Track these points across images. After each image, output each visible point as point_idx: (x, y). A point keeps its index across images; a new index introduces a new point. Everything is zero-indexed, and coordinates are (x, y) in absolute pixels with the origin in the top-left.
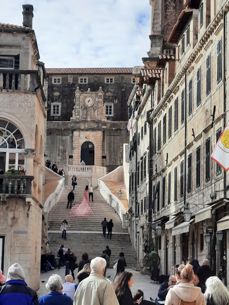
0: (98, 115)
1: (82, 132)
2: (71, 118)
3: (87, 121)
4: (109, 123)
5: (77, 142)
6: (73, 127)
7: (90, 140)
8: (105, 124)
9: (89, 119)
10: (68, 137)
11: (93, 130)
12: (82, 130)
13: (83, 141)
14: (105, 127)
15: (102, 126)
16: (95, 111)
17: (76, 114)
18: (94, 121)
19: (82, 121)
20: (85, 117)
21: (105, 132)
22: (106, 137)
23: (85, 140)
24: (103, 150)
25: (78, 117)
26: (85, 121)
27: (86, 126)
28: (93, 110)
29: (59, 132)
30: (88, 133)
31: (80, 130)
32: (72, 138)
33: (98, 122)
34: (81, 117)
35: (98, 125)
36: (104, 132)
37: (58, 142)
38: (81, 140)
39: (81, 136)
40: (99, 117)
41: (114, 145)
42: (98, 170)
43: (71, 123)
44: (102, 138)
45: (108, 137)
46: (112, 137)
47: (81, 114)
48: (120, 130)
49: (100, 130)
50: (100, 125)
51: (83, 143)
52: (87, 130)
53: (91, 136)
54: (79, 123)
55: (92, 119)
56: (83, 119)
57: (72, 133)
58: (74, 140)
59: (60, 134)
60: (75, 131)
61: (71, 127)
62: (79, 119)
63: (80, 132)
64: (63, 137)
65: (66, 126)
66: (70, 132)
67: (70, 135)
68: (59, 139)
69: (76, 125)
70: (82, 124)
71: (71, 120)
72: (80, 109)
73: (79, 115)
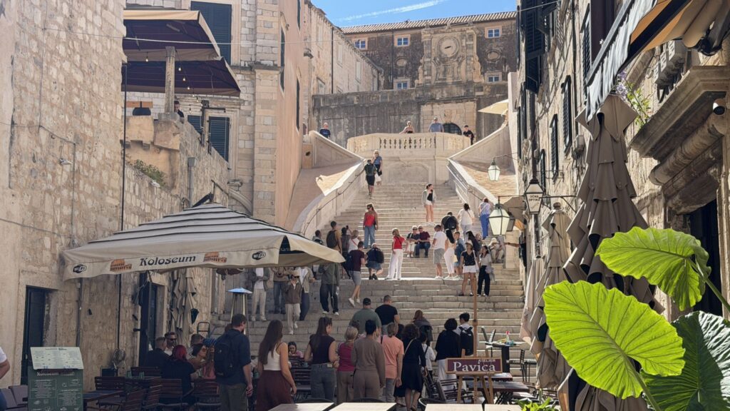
0: (466, 71)
1: (436, 106)
2: (416, 81)
3: (446, 85)
4: (489, 86)
6: (419, 98)
8: (482, 88)
9: (450, 81)
11: (457, 100)
12: (438, 101)
14: (482, 94)
15: (475, 91)
17: (426, 73)
18: (459, 84)
19: (437, 84)
21: (482, 103)
25: (429, 78)
26: (443, 85)
27: (445, 94)
28: (456, 64)
29: (395, 109)
30: (448, 106)
31: (432, 101)
32: (418, 118)
33: (468, 85)
34: (434, 79)
35: (468, 91)
40: (469, 75)
43: (415, 91)
44: (475, 114)
47: (434, 72)
49: (471, 99)
50: (471, 91)
52: (446, 101)
53: (454, 111)
54: (432, 87)
55: (455, 81)
56: (439, 82)
57: (419, 109)
58: (421, 121)
59: (395, 112)
60: (424, 104)
61: (416, 98)
62: (430, 82)
63: (434, 106)
64: (402, 118)
65: (406, 97)
66: (414, 108)
67: (415, 113)
68: (395, 123)
69: (426, 94)
70: (437, 90)
71: (416, 85)
72: (433, 63)
73: (430, 76)
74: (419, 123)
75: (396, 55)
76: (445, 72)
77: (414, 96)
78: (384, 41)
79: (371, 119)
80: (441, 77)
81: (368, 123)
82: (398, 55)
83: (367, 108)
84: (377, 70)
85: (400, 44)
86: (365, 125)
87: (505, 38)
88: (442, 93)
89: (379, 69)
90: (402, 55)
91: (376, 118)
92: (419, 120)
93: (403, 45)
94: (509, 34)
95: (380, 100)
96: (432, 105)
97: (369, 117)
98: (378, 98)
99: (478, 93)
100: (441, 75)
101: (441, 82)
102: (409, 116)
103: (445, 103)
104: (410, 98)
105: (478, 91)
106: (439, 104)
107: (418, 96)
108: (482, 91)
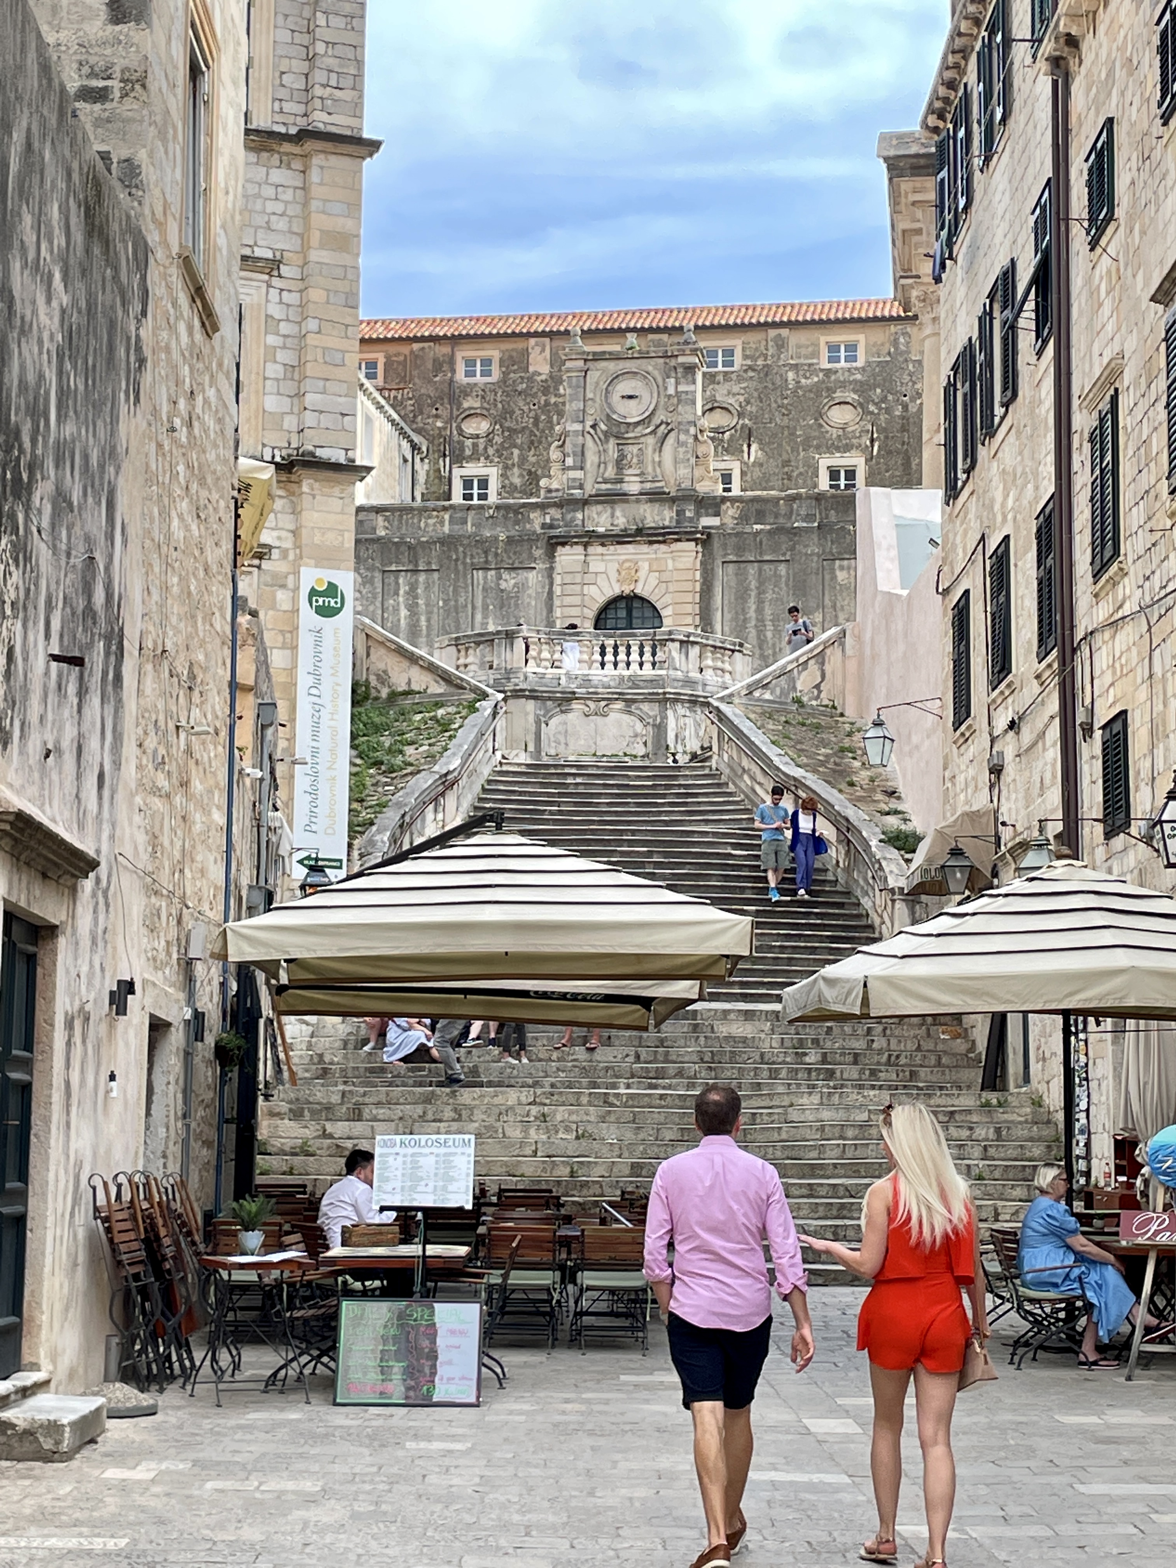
0: (676, 462)
1: (596, 549)
2: (544, 482)
3: (623, 497)
4: (733, 501)
5: (577, 600)
6: (551, 526)
7: (639, 589)
8: (712, 507)
9: (632, 486)
10: (532, 577)
11: (653, 535)
12: (601, 539)
13: (603, 591)
15: (698, 515)
16: (661, 441)
17: (569, 461)
18: (656, 496)
19: (600, 494)
21: (716, 544)
22: (718, 571)
23: (615, 589)
25: (578, 474)
26: (615, 496)
27: (621, 520)
28: (651, 441)
29: (486, 553)
30: (628, 552)
31: (589, 538)
32: (548, 578)
33: (678, 498)
34: (591, 475)
35: (681, 513)
36: (706, 546)
37: (479, 603)
38: (592, 590)
39: (592, 567)
40: (683, 472)
41: (760, 610)
43: (544, 509)
44: (698, 575)
45: (731, 568)
46: (752, 570)
47: (591, 458)
48: (792, 532)
49: (688, 536)
50: (689, 514)
51: (601, 602)
52: (624, 538)
54: (585, 503)
55: (648, 486)
56: (604, 486)
57: (551, 555)
58: (557, 590)
59: (487, 562)
60: (563, 544)
61: (544, 526)
62: (581, 487)
63: (591, 549)
64: (506, 575)
65: (517, 522)
66: (538, 553)
67: (540, 566)
68: (485, 589)
69: (569, 517)
70: (600, 507)
71: (542, 492)
72: (588, 437)
73: (582, 469)
74: (551, 593)
75: (460, 404)
76: (620, 464)
77: (537, 520)
78: (429, 365)
79: (422, 577)
80: (610, 472)
81: (413, 588)
82: (466, 405)
83: (410, 547)
84: (411, 441)
85: (470, 374)
86: (407, 593)
87: (751, 374)
88: (613, 516)
89: (416, 438)
90: (478, 405)
91: (436, 575)
92: (551, 584)
93: (478, 379)
94: (760, 362)
95: (446, 529)
96: (586, 545)
97: (416, 571)
98: (442, 523)
99: (707, 521)
100: (610, 468)
101: (609, 486)
102: (524, 574)
103: (619, 543)
104: (528, 526)
105: (707, 515)
106: (603, 545)
107: (548, 521)
108: (717, 514)
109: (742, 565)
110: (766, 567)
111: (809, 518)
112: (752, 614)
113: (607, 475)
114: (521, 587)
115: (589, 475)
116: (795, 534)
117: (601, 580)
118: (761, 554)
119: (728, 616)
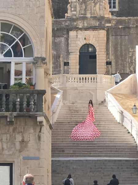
0: (100, 10)
1: (80, 32)
2: (66, 15)
3: (86, 18)
4: (114, 20)
5: (75, 45)
6: (68, 26)
7: (91, 42)
8: (109, 21)
9: (89, 15)
10: (63, 39)
11: (94, 28)
12: (81, 29)
13: (81, 43)
14: (110, 25)
15: (105, 23)
16: (95, 4)
17: (73, 9)
18: (95, 18)
19: (80, 17)
20: (83, 12)
21: (110, 31)
22: (111, 38)
23: (84, 42)
24: (108, 54)
25: (75, 13)
26: (84, 18)
27: (86, 25)
28: (93, 4)
30: (88, 33)
31: (77, 29)
32: (67, 39)
33: (101, 19)
34: (78, 13)
35: (101, 23)
36: (108, 31)
38: (79, 43)
39: (78, 37)
40: (101, 12)
41: (121, 48)
42: (104, 80)
43: (66, 21)
44: (105, 39)
45: (114, 37)
46: (119, 37)
47: (78, 9)
48: (129, 28)
49: (103, 29)
50: (103, 23)
51: (81, 45)
52: (86, 29)
53: (92, 36)
54: (77, 19)
55: (93, 16)
56: (81, 16)
57: (68, 34)
60: (71, 31)
61: (66, 26)
62: (75, 16)
64: (56, 39)
65: (59, 25)
66: (65, 33)
67: (65, 36)
69: (72, 23)
70: (80, 21)
71: (66, 17)
72: (77, 3)
73: (76, 11)
74: (68, 43)
76: (85, 10)
77: (64, 25)
88: (84, 23)
96: (77, 31)
99: (107, 25)
100: (83, 11)
101: (83, 16)
102: (61, 38)
103: (85, 30)
104: (62, 26)
105: (108, 23)
106: (81, 31)
107: (67, 24)
108: (110, 23)
109: (117, 36)
110: (123, 37)
111: (133, 24)
112: (119, 49)
113: (82, 13)
114: (61, 42)
115: (77, 13)
116: (130, 28)
117: (81, 40)
118: (121, 33)
119: (113, 49)
